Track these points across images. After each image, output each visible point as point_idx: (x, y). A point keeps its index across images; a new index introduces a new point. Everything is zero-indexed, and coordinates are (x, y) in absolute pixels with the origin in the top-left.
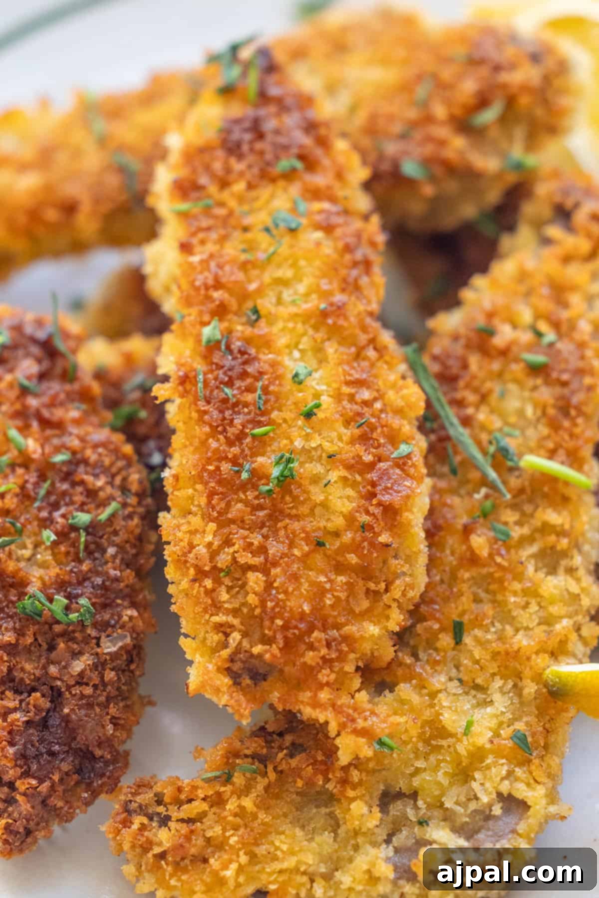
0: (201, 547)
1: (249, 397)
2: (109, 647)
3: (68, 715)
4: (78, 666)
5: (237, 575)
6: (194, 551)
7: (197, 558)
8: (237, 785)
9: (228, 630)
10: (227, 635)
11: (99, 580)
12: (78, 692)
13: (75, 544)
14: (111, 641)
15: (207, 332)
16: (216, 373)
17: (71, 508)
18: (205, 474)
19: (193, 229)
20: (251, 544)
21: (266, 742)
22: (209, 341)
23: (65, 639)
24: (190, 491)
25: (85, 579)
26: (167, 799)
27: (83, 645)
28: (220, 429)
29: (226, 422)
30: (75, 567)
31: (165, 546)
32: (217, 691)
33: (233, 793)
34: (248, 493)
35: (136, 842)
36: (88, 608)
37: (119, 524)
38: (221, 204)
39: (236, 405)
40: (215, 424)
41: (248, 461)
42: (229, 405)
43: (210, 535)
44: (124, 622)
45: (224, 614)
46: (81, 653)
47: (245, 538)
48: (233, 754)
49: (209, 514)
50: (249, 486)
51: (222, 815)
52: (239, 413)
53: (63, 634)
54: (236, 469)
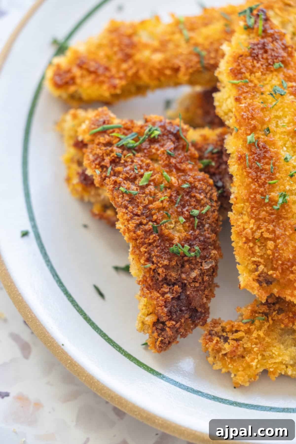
0: (248, 229)
1: (267, 167)
2: (206, 267)
3: (189, 294)
4: (194, 274)
5: (262, 241)
6: (245, 231)
7: (246, 234)
8: (257, 325)
9: (258, 264)
10: (258, 266)
11: (202, 238)
12: (193, 285)
13: (192, 223)
14: (207, 264)
15: (249, 138)
16: (253, 156)
17: (191, 207)
18: (250, 199)
19: (240, 92)
20: (269, 229)
21: (268, 307)
22: (250, 142)
23: (188, 263)
24: (242, 205)
25: (197, 237)
26: (227, 330)
27: (195, 266)
28: (256, 180)
29: (258, 177)
30: (192, 233)
31: (232, 227)
32: (253, 288)
33: (255, 329)
34: (267, 208)
35: (214, 348)
36: (198, 250)
37: (210, 214)
38: (251, 81)
39: (262, 170)
40: (254, 178)
41: (267, 195)
42: (259, 170)
43: (252, 225)
44: (212, 256)
45: (257, 257)
46: (195, 269)
47: (266, 226)
48: (254, 312)
49: (252, 216)
50: (268, 204)
51: (251, 338)
52: (263, 173)
53: (187, 261)
54: (263, 197)
